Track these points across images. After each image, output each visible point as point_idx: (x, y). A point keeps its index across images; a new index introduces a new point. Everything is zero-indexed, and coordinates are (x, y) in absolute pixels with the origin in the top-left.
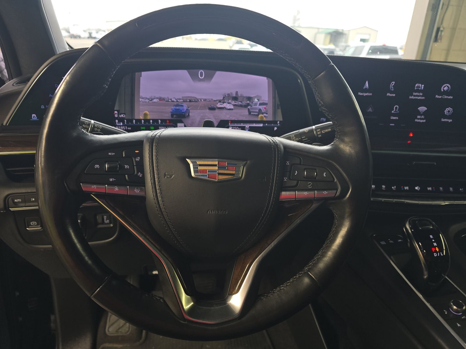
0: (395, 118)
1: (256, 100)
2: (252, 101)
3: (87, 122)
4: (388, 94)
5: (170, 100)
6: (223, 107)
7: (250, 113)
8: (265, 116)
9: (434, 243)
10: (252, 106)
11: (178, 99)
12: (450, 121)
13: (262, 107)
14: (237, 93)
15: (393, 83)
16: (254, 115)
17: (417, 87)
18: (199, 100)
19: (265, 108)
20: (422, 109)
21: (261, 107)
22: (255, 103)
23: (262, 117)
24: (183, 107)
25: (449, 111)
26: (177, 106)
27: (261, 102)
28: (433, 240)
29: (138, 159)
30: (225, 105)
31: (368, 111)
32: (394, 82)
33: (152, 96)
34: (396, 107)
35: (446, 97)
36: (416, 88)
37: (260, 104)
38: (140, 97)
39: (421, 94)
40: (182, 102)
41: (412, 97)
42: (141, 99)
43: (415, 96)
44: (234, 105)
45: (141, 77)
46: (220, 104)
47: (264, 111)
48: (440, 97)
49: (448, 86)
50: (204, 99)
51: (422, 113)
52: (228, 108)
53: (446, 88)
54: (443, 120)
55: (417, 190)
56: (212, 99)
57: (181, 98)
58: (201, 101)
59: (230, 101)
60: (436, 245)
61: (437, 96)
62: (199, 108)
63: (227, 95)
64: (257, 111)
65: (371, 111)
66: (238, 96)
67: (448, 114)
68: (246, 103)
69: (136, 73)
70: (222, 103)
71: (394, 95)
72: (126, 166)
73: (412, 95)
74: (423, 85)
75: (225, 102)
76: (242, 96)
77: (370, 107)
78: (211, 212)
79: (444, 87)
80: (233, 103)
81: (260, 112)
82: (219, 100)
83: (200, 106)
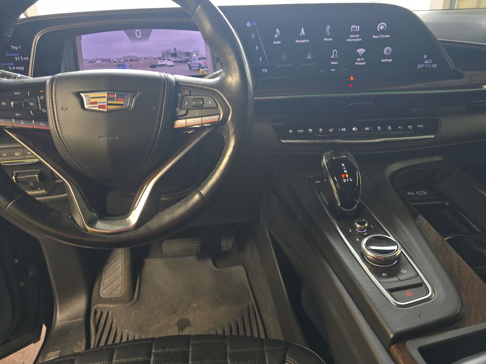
0: (335, 63)
1: (195, 55)
2: (191, 56)
3: (13, 75)
4: (325, 39)
5: (112, 61)
6: (164, 64)
7: (190, 68)
8: (205, 71)
9: (344, 171)
10: (191, 61)
11: (119, 59)
12: (390, 60)
13: (202, 62)
14: (175, 49)
15: (328, 28)
16: (195, 70)
17: (352, 29)
18: (140, 59)
19: (204, 63)
20: (361, 51)
21: (200, 62)
22: (194, 58)
23: (203, 72)
24: (125, 66)
25: (388, 51)
26: (120, 66)
27: (200, 57)
28: (344, 168)
29: (42, 98)
30: (165, 62)
31: (308, 58)
32: (329, 26)
33: (94, 58)
34: (335, 52)
35: (383, 36)
36: (352, 31)
37: (200, 59)
38: (84, 59)
39: (358, 36)
40: (123, 61)
41: (350, 40)
42: (84, 62)
43: (352, 38)
44: (174, 62)
45: (81, 41)
46: (160, 61)
47: (204, 66)
48: (377, 37)
49: (384, 25)
50: (145, 57)
51: (361, 55)
52: (169, 65)
53: (382, 27)
54: (383, 61)
55: (354, 131)
56: (152, 57)
57: (122, 58)
58: (142, 59)
59: (169, 58)
60: (347, 172)
61: (374, 37)
62: (140, 67)
63: (165, 52)
64: (198, 65)
65: (311, 58)
66: (177, 52)
67: (387, 54)
68: (185, 59)
69: (76, 37)
70: (162, 60)
71: (331, 39)
72: (31, 104)
73: (349, 38)
74: (359, 27)
75: (165, 59)
76: (180, 52)
77: (309, 54)
78: (102, 138)
79: (380, 26)
80: (173, 59)
81: (200, 66)
82: (158, 58)
83: (141, 64)
